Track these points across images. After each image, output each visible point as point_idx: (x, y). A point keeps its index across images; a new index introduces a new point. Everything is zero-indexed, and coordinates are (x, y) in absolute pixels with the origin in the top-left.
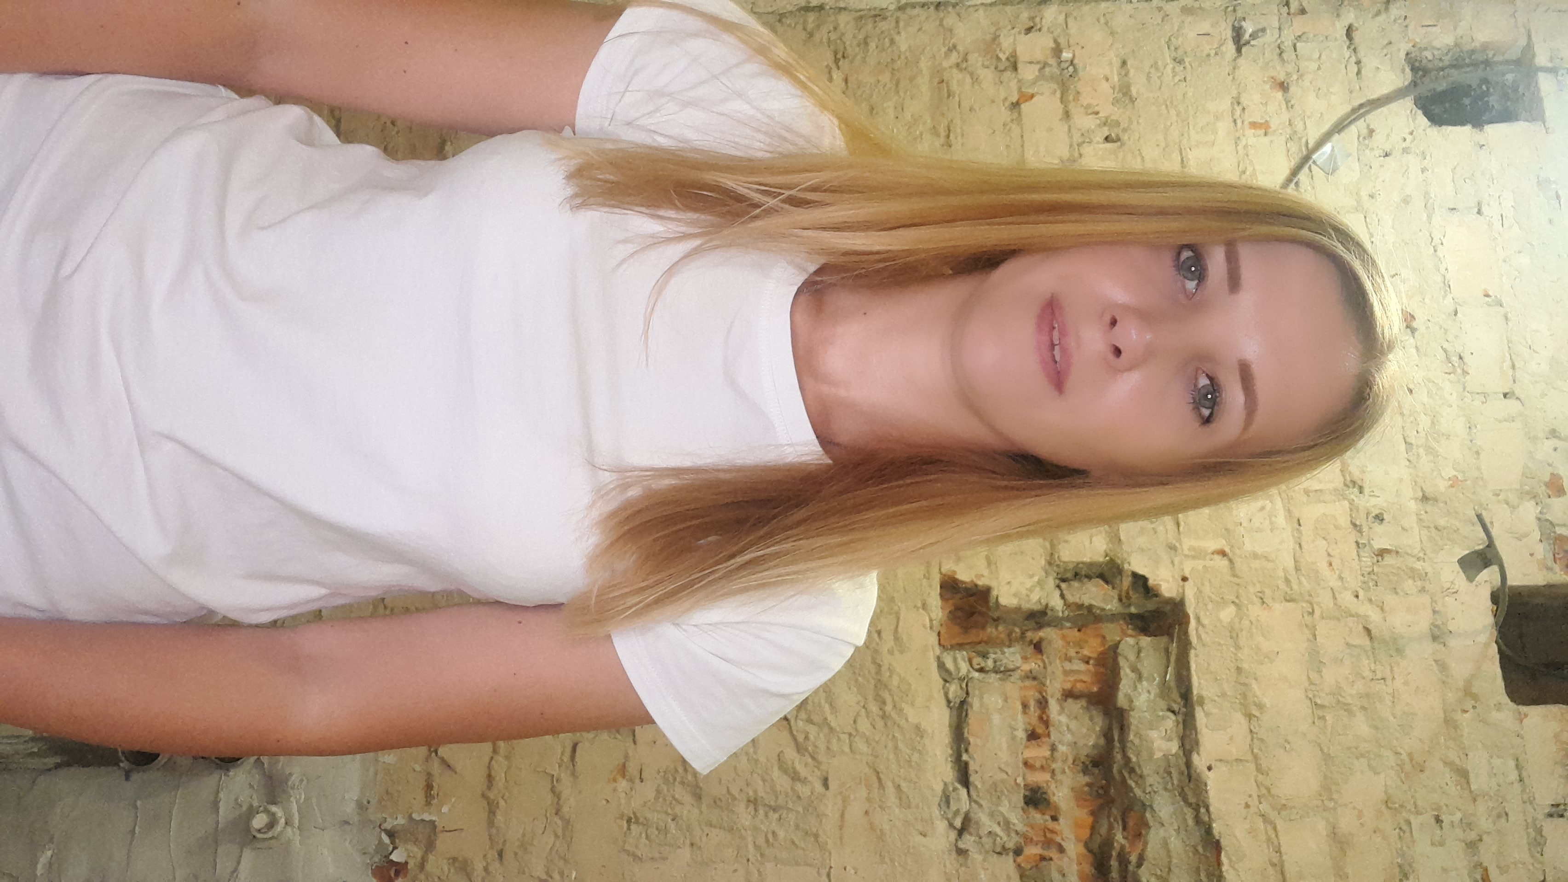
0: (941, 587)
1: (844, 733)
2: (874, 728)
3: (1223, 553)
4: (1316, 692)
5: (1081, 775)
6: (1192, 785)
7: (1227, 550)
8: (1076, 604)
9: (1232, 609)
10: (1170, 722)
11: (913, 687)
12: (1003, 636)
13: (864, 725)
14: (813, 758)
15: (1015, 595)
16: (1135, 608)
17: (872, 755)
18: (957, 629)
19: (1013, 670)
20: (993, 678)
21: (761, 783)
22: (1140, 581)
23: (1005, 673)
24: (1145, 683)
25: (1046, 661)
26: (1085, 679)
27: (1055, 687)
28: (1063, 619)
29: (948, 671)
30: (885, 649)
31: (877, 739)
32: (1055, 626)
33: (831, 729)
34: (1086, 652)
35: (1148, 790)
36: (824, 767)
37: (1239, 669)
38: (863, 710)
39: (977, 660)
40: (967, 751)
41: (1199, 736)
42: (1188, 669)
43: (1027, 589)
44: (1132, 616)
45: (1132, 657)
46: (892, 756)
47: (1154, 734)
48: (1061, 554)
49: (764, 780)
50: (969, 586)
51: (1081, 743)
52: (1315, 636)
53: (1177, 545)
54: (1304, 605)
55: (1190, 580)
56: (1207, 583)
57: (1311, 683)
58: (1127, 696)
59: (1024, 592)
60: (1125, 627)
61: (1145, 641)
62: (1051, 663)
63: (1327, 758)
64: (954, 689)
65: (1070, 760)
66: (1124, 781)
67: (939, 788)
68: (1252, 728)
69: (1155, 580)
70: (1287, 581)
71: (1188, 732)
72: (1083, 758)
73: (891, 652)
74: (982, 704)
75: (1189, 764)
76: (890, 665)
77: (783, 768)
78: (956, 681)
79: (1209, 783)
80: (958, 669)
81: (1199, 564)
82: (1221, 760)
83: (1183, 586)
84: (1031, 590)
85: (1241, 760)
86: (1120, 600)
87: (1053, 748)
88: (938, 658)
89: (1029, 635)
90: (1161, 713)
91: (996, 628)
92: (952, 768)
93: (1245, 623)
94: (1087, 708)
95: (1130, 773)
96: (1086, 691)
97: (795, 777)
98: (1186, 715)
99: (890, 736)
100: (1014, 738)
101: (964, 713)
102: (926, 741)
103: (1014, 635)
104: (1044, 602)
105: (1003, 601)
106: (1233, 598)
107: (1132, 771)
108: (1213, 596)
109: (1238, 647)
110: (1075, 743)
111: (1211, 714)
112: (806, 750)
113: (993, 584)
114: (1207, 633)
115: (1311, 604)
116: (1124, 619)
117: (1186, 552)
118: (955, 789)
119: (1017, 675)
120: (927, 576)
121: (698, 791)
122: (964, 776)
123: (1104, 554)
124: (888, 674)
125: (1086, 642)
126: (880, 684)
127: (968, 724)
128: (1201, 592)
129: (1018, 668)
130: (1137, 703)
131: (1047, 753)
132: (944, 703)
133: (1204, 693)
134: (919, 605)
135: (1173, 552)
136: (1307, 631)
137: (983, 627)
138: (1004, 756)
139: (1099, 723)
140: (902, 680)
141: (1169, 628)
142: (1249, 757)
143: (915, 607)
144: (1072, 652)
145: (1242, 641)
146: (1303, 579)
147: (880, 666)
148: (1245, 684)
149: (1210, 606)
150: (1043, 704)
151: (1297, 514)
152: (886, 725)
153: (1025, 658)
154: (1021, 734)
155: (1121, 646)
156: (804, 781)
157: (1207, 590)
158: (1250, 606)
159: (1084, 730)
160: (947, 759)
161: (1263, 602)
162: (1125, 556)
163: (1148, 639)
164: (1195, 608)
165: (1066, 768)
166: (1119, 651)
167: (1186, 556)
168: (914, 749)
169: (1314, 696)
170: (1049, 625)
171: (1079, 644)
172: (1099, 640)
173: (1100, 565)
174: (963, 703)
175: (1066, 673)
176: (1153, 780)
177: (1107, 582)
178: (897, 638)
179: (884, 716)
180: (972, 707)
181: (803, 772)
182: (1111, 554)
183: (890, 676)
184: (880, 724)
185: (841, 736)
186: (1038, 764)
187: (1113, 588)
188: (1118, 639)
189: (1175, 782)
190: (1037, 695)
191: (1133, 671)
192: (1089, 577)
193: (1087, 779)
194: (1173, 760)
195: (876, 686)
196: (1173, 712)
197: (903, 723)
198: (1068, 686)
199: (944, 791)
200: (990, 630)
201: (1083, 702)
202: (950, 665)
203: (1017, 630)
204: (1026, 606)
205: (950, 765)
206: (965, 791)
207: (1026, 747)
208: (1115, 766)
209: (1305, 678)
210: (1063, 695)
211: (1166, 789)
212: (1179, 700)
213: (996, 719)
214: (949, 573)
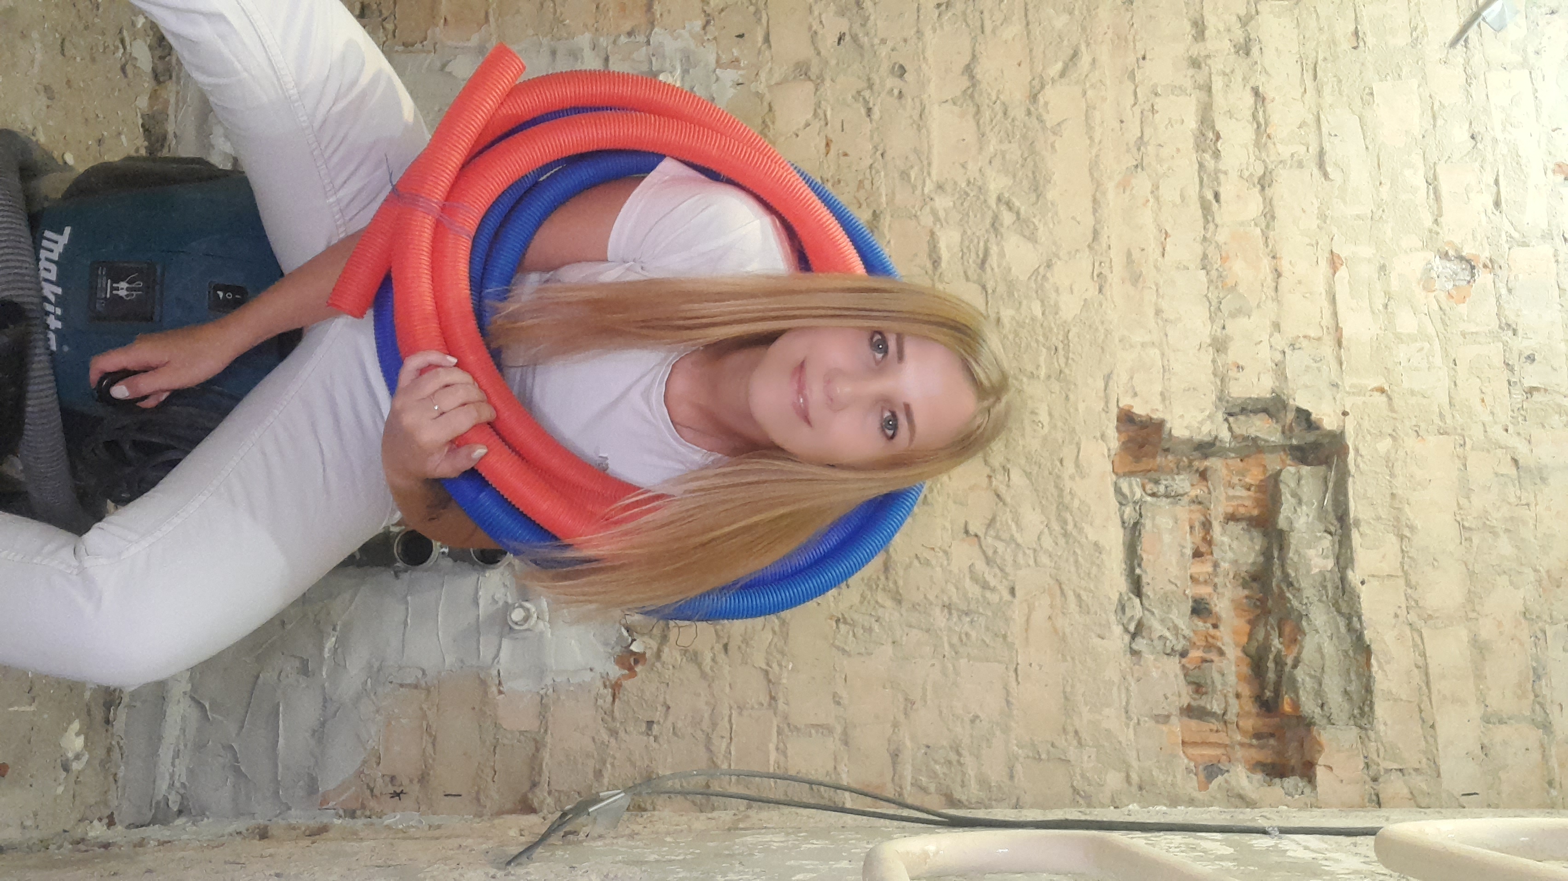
0: (1119, 419)
1: (1029, 548)
2: (1057, 544)
3: (1382, 391)
4: (1464, 517)
5: (1240, 588)
6: (1345, 598)
7: (1387, 388)
8: (1243, 435)
9: (1389, 440)
10: (1327, 542)
11: (1092, 509)
12: (1172, 465)
13: (1047, 542)
14: (1002, 570)
15: (1186, 427)
16: (1296, 439)
17: (1054, 568)
18: (1131, 458)
19: (1182, 495)
20: (1164, 502)
21: (955, 590)
22: (1304, 416)
23: (1174, 497)
24: (1304, 508)
25: (1211, 488)
26: (1248, 503)
27: (1219, 509)
28: (1231, 450)
29: (1124, 495)
30: (1066, 476)
31: (1059, 554)
32: (1220, 457)
33: (1018, 545)
34: (1248, 480)
35: (1305, 601)
36: (1010, 578)
37: (1392, 494)
38: (1046, 530)
39: (1150, 487)
40: (1140, 565)
41: (1354, 555)
42: (1346, 495)
43: (1199, 422)
44: (1293, 448)
45: (1293, 485)
46: (1073, 569)
47: (1311, 553)
48: (1231, 391)
49: (957, 589)
50: (1144, 419)
51: (1241, 562)
52: (1465, 465)
53: (1340, 383)
54: (1457, 437)
55: (1351, 416)
56: (1366, 417)
57: (1460, 508)
58: (1288, 518)
59: (1196, 425)
60: (1284, 457)
61: (1305, 470)
62: (1215, 489)
63: (1471, 574)
64: (1128, 510)
65: (1231, 575)
66: (1282, 595)
67: (1115, 598)
68: (1404, 547)
69: (1317, 415)
70: (1441, 416)
71: (1343, 551)
72: (1242, 575)
73: (1072, 478)
74: (1154, 525)
75: (1343, 579)
76: (1071, 489)
77: (974, 579)
78: (1131, 504)
79: (1362, 596)
80: (1133, 493)
81: (1359, 400)
82: (1373, 576)
83: (1344, 421)
84: (1202, 423)
85: (1392, 576)
86: (1283, 432)
87: (1216, 565)
88: (1116, 483)
89: (1196, 464)
90: (1319, 534)
91: (1166, 457)
92: (1126, 580)
93: (1401, 453)
94: (1249, 531)
95: (1288, 587)
96: (1248, 515)
97: (985, 586)
98: (1341, 536)
99: (1072, 552)
100: (1182, 555)
101: (1137, 534)
102: (1104, 556)
103: (1181, 464)
104: (1214, 433)
105: (1176, 433)
106: (1390, 431)
107: (1290, 584)
108: (1372, 430)
109: (1392, 475)
110: (1236, 561)
111: (1366, 535)
112: (995, 562)
113: (1167, 417)
114: (1365, 463)
115: (1464, 437)
116: (1284, 450)
117: (1347, 389)
118: (1129, 599)
119: (1186, 499)
120: (1106, 410)
121: (899, 598)
122: (1137, 587)
123: (1270, 391)
124: (1069, 497)
125: (1249, 470)
126: (1062, 507)
127: (1141, 542)
128: (1360, 426)
129: (1186, 493)
130: (1296, 525)
131: (1210, 569)
132: (1120, 523)
133: (1361, 516)
134: (1098, 435)
135: (1335, 389)
136: (1457, 461)
137: (1154, 456)
138: (1174, 571)
139: (1258, 543)
140: (1082, 502)
141: (1327, 457)
142: (1400, 573)
143: (1094, 437)
144: (1235, 480)
145: (1397, 470)
146: (1455, 413)
147: (1062, 490)
148: (1398, 508)
149: (1368, 438)
150: (1207, 525)
151: (1454, 356)
152: (1067, 543)
153: (1192, 485)
154: (1189, 552)
155: (1283, 474)
156: (993, 590)
157: (1366, 424)
158: (1406, 438)
159: (1245, 549)
160: (1121, 573)
161: (1418, 435)
162: (1291, 392)
163: (1309, 468)
164: (1354, 440)
165: (1228, 584)
166: (1282, 478)
167: (1348, 393)
168: (1093, 563)
169: (1462, 519)
170: (1213, 455)
171: (1242, 473)
172: (1261, 469)
173: (1265, 400)
174: (1136, 524)
175: (1229, 498)
176: (1309, 592)
177: (1271, 416)
178: (1077, 465)
179: (1066, 535)
180: (1144, 527)
181: (993, 582)
182: (1277, 390)
183: (1072, 499)
184: (1062, 541)
185: (1027, 551)
186: (1201, 579)
187: (1277, 422)
188: (1278, 468)
189: (1330, 595)
190: (1202, 518)
191: (1292, 496)
192: (1255, 412)
193: (1246, 592)
194: (1328, 575)
195: (1057, 507)
196: (1330, 533)
197: (1084, 540)
198: (1230, 510)
199: (1120, 601)
200: (1160, 460)
201: (1243, 524)
202: (1125, 489)
203: (1185, 459)
204: (1197, 438)
205: (1123, 578)
206: (1137, 601)
207: (1192, 564)
208: (1274, 580)
209: (1456, 504)
210: (1224, 518)
211: (1320, 600)
212: (1336, 523)
213: (1167, 538)
214: (1127, 408)
